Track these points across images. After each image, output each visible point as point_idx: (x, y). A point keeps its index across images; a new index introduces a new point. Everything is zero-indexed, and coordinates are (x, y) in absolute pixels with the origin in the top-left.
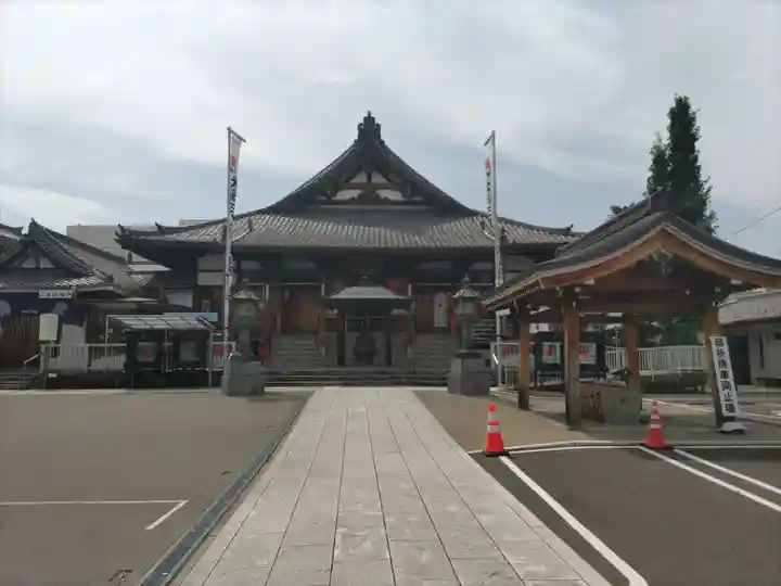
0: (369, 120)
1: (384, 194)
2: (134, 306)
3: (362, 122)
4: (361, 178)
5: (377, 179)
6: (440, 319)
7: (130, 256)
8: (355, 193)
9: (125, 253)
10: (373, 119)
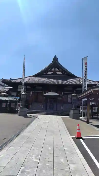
0: (55, 57)
1: (58, 73)
2: (4, 95)
3: (54, 57)
4: (53, 69)
5: (57, 70)
6: (69, 100)
7: (4, 85)
8: (52, 73)
9: (3, 84)
10: (56, 57)
